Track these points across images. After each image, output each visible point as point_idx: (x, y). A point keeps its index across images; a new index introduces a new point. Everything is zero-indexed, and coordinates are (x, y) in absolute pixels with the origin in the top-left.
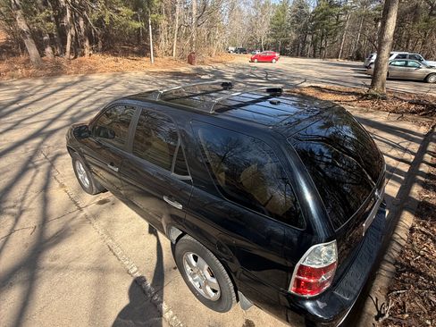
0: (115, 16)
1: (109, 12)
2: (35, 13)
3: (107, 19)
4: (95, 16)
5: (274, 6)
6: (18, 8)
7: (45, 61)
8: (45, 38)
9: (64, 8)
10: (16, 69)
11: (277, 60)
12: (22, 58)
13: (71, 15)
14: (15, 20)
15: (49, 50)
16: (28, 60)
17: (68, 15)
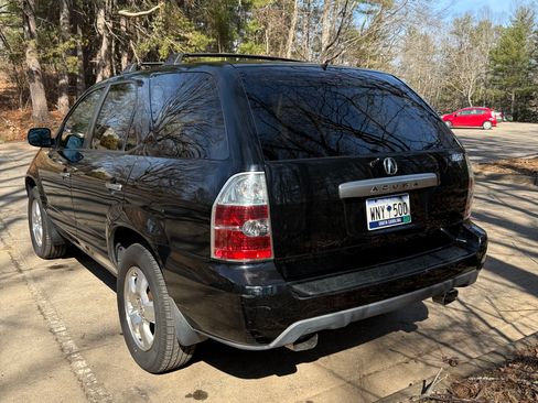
0: (178, 46)
1: (168, 41)
2: (55, 43)
3: (163, 52)
4: (145, 47)
5: (498, 30)
6: (32, 36)
7: (53, 117)
8: (62, 82)
9: (101, 37)
10: (8, 127)
11: (494, 123)
12: (21, 112)
13: (110, 47)
14: (24, 55)
15: (63, 100)
16: (28, 116)
17: (104, 47)
